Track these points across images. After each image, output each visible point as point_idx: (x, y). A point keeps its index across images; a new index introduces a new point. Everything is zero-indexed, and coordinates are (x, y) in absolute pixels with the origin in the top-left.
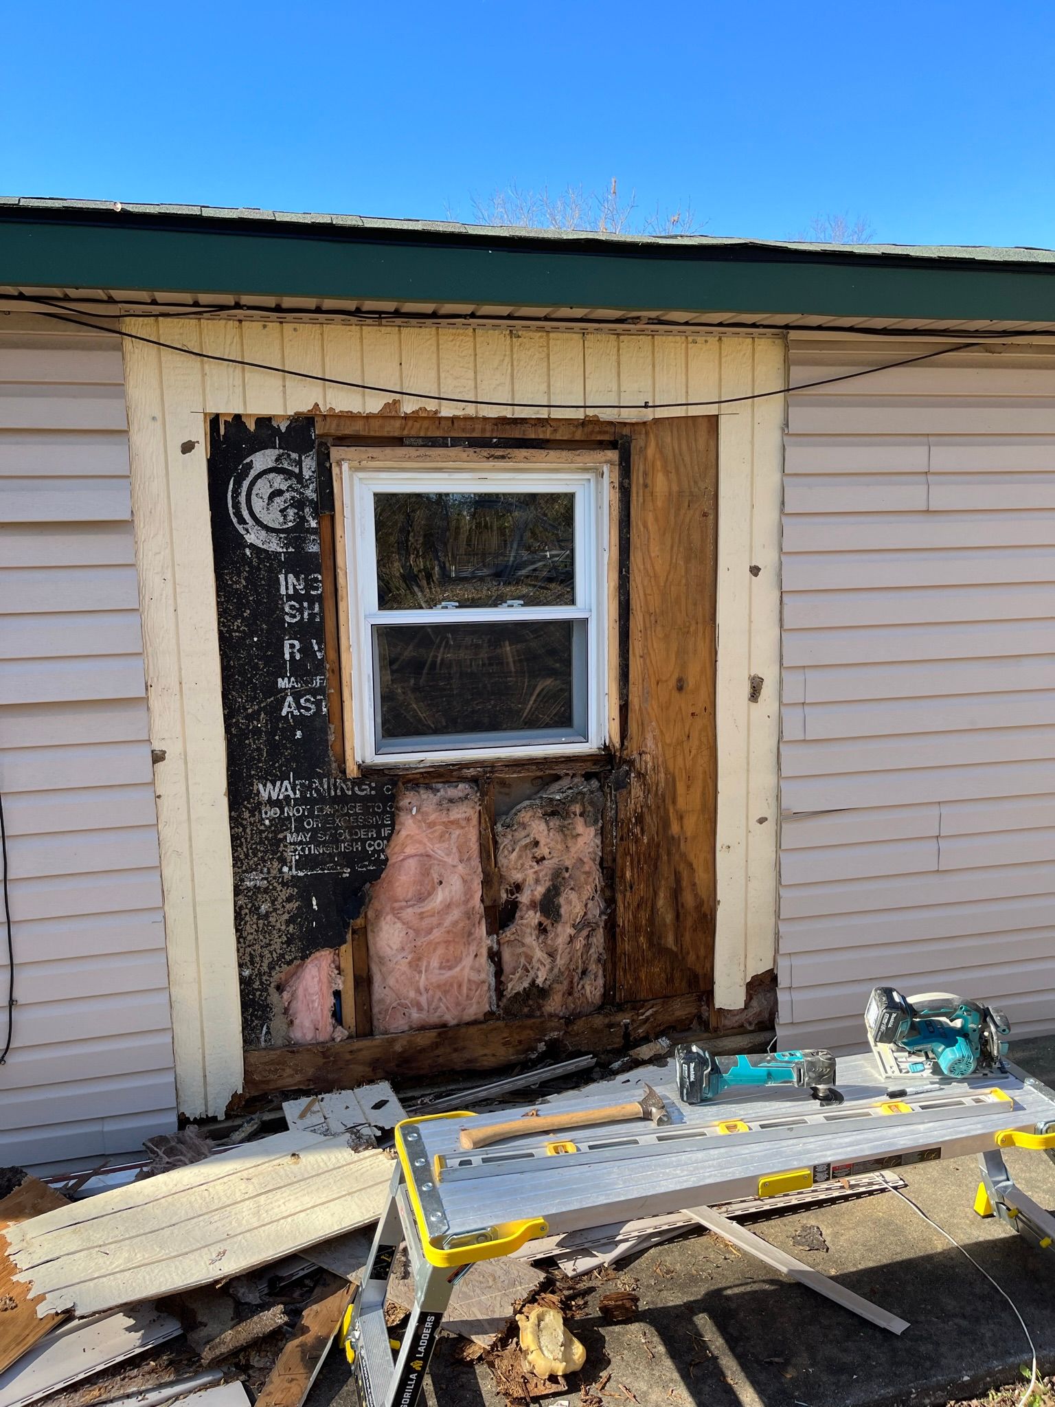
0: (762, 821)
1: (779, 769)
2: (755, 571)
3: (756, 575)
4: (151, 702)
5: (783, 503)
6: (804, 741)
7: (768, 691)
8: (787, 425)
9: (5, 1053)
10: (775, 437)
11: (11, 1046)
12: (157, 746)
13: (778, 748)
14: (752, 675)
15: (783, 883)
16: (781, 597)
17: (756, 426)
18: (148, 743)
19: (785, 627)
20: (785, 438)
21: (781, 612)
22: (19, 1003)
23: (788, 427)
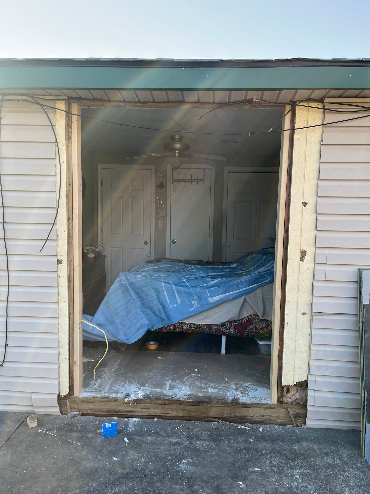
0: (304, 314)
1: (313, 292)
2: (305, 204)
3: (305, 206)
4: (58, 241)
5: (319, 175)
6: (325, 280)
7: (309, 257)
8: (322, 141)
9: (3, 363)
10: (317, 147)
11: (5, 361)
12: (60, 258)
13: (313, 283)
14: (302, 249)
15: (312, 343)
16: (317, 216)
17: (308, 141)
18: (56, 257)
19: (318, 229)
20: (322, 146)
21: (316, 223)
22: (8, 346)
23: (323, 142)
